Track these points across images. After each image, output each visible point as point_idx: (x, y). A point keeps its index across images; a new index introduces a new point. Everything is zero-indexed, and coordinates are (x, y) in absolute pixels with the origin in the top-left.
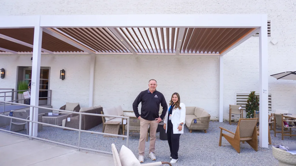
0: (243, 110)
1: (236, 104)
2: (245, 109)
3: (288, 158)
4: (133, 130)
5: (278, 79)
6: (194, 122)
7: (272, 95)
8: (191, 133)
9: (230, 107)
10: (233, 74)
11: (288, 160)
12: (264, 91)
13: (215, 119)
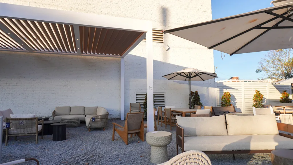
0: (142, 108)
1: (136, 103)
2: (143, 106)
3: (155, 141)
4: (19, 133)
5: (169, 79)
6: (93, 120)
7: (165, 93)
8: (90, 131)
9: (130, 105)
10: (133, 75)
11: (155, 143)
12: (150, 87)
13: (117, 118)
